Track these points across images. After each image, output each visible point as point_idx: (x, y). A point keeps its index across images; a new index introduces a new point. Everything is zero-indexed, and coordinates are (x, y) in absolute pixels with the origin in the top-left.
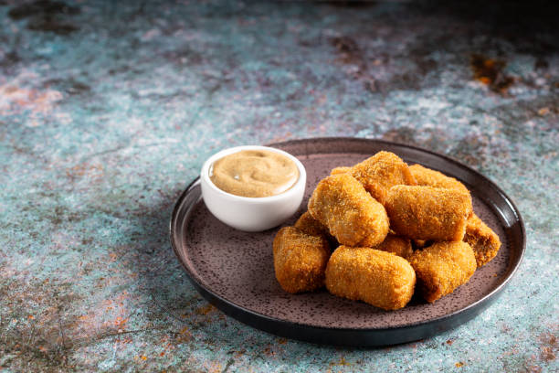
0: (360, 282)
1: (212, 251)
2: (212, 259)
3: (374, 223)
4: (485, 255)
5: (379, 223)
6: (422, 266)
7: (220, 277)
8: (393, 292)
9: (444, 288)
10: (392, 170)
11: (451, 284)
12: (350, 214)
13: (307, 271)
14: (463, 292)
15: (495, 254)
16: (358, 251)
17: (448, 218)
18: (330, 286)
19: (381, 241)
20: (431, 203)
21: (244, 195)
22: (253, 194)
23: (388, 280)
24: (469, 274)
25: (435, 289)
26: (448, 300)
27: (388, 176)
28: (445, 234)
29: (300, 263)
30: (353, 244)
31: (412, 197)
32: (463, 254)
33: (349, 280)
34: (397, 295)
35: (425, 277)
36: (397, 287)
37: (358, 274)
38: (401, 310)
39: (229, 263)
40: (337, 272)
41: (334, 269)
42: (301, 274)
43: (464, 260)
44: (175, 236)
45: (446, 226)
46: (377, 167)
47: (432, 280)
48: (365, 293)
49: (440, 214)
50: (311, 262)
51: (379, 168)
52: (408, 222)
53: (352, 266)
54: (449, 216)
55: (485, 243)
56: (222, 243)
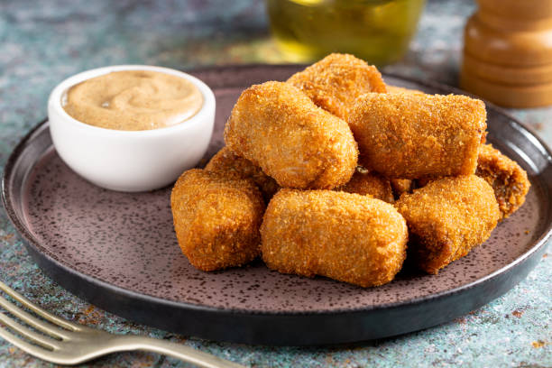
0: (320, 241)
1: (72, 219)
2: (72, 231)
3: (336, 147)
4: (507, 200)
5: (344, 146)
6: (416, 213)
7: (87, 255)
8: (376, 253)
9: (455, 248)
10: (353, 77)
11: (465, 240)
12: (296, 135)
13: (231, 230)
14: (480, 257)
15: (522, 200)
16: (312, 194)
17: (452, 136)
18: (269, 253)
19: (348, 179)
20: (423, 114)
21: (119, 128)
22: (133, 125)
23: (365, 233)
24: (490, 225)
25: (442, 248)
26: (460, 269)
27: (347, 86)
28: (448, 164)
29: (219, 217)
30: (303, 184)
31: (392, 108)
32: (479, 193)
33: (301, 241)
34: (382, 259)
35: (422, 229)
36: (382, 244)
37: (316, 228)
38: (387, 286)
39: (100, 234)
40: (279, 230)
41: (274, 224)
42: (221, 236)
43: (482, 202)
44: (11, 198)
45: (448, 150)
46: (329, 75)
47: (435, 234)
48: (329, 260)
49: (439, 132)
50: (236, 215)
51: (332, 76)
52: (388, 147)
53: (304, 216)
54: (452, 132)
55: (506, 182)
56: (88, 209)
